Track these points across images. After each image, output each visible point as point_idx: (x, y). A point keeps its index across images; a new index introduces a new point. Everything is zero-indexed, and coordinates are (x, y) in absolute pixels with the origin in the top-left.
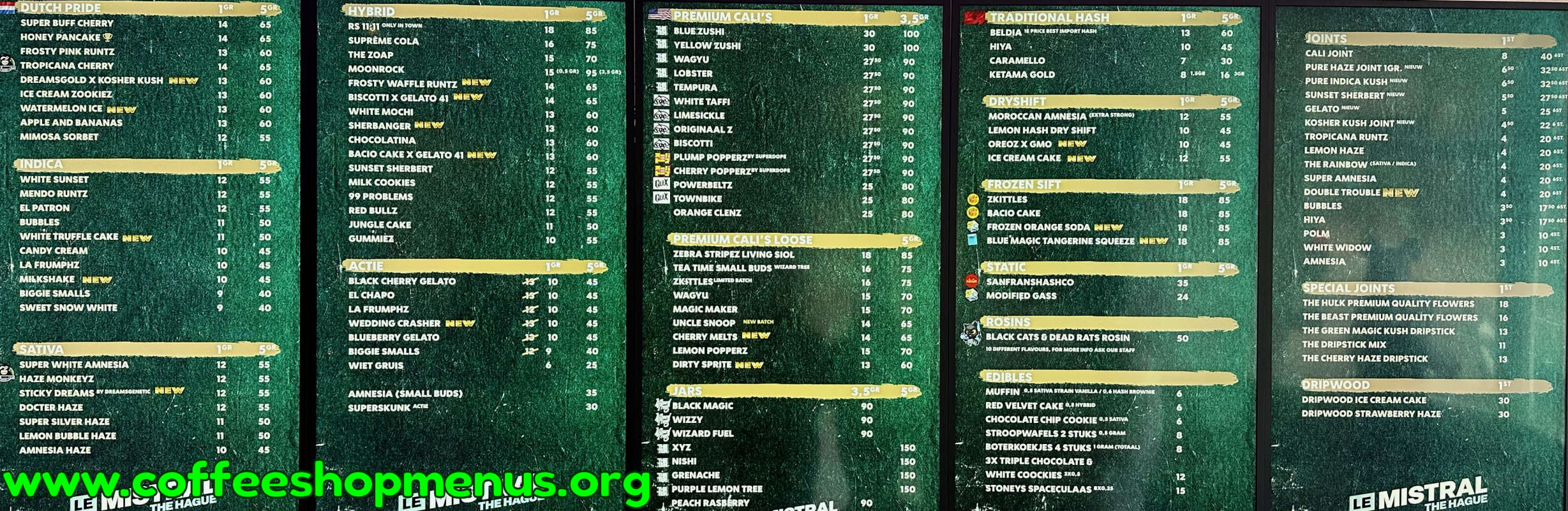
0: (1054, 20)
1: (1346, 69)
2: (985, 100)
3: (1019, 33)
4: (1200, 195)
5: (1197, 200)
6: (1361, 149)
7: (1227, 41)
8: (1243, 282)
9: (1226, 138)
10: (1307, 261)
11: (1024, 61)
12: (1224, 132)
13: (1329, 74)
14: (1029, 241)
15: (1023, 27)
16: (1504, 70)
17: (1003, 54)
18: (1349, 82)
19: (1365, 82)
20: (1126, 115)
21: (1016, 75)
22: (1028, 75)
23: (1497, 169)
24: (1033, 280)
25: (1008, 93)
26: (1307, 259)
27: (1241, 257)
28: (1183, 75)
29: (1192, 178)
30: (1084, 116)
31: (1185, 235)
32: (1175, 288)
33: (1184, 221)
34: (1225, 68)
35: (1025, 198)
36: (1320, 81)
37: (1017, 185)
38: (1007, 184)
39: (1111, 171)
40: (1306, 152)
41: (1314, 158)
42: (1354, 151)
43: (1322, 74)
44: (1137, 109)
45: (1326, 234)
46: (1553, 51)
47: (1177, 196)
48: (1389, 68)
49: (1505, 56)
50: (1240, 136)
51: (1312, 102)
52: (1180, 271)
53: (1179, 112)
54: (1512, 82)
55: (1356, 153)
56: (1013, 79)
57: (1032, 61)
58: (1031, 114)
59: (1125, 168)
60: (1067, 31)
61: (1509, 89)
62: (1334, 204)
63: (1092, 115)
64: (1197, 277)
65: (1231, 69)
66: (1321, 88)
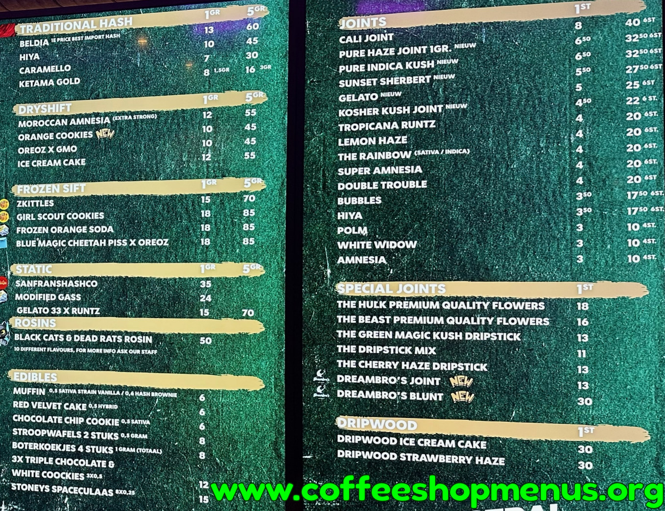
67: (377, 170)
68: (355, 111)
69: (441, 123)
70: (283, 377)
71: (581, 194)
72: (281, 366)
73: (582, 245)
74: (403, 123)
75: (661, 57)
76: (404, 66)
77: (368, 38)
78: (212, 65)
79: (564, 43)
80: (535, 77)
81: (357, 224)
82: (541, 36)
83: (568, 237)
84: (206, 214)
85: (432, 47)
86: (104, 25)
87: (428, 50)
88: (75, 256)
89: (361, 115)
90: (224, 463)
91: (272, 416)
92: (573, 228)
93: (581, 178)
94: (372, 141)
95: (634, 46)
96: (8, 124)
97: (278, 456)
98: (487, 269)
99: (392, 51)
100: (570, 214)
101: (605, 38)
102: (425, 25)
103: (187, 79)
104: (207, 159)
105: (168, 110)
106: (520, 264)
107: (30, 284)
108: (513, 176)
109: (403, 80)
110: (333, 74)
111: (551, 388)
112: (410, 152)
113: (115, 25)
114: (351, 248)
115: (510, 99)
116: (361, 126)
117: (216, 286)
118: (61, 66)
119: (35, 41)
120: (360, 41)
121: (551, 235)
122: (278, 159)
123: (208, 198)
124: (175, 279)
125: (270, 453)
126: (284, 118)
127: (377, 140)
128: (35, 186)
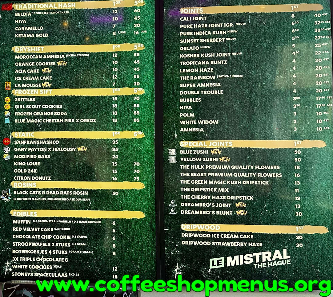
0: (47, 7)
1: (203, 27)
2: (13, 49)
3: (30, 14)
4: (123, 96)
5: (122, 99)
6: (212, 69)
7: (137, 15)
8: (147, 141)
9: (137, 66)
10: (182, 130)
11: (33, 28)
12: (136, 63)
13: (194, 30)
14: (36, 121)
15: (32, 11)
16: (293, 24)
17: (22, 25)
18: (204, 33)
19: (214, 33)
20: (85, 55)
21: (29, 36)
22: (35, 36)
23: (290, 78)
24: (38, 141)
25: (25, 45)
26: (182, 129)
27: (146, 128)
28: (114, 34)
29: (119, 87)
30: (63, 56)
31: (116, 117)
32: (111, 145)
33: (115, 110)
34: (136, 29)
35: (34, 99)
36: (188, 33)
37: (30, 92)
38: (24, 92)
39: (77, 84)
40: (181, 72)
41: (185, 74)
42: (207, 70)
43: (190, 30)
44: (91, 52)
45: (192, 115)
46: (321, 12)
47: (112, 97)
48: (227, 25)
49: (293, 16)
50: (144, 65)
51: (184, 45)
52: (114, 136)
53: (112, 53)
54: (298, 30)
55: (209, 71)
56: (27, 38)
57: (37, 28)
58: (37, 56)
59: (85, 83)
60: (54, 13)
61: (296, 34)
62: (196, 99)
63: (67, 56)
64: (123, 139)
65: (139, 29)
66: (189, 37)
67: (199, 85)
68: (188, 55)
69: (230, 62)
70: (154, 189)
71: (295, 98)
72: (153, 183)
73: (296, 122)
74: (211, 61)
75: (330, 32)
76: (212, 33)
77: (194, 19)
78: (117, 30)
79: (286, 24)
80: (273, 40)
81: (189, 112)
82: (276, 21)
83: (290, 118)
84: (115, 106)
85: (225, 24)
86: (60, 7)
87: (223, 25)
88: (47, 127)
89: (191, 57)
90: (125, 234)
91: (149, 209)
92: (292, 114)
93: (295, 90)
94: (196, 70)
95: (318, 26)
96: (9, 57)
97: (152, 230)
98: (252, 134)
99: (206, 26)
100: (291, 107)
101: (305, 23)
102: (222, 13)
103: (104, 36)
104: (115, 78)
105: (95, 52)
106: (268, 131)
107: (23, 142)
108: (264, 88)
109: (211, 40)
110: (177, 36)
111: (283, 192)
112: (215, 76)
113: (67, 7)
114: (186, 124)
115: (262, 51)
116: (191, 63)
117: (120, 143)
118: (38, 27)
119: (24, 13)
120: (190, 20)
121: (282, 117)
122: (151, 79)
123: (116, 98)
124: (99, 140)
125: (148, 228)
126: (153, 58)
127: (199, 70)
128: (25, 90)
